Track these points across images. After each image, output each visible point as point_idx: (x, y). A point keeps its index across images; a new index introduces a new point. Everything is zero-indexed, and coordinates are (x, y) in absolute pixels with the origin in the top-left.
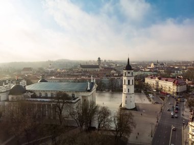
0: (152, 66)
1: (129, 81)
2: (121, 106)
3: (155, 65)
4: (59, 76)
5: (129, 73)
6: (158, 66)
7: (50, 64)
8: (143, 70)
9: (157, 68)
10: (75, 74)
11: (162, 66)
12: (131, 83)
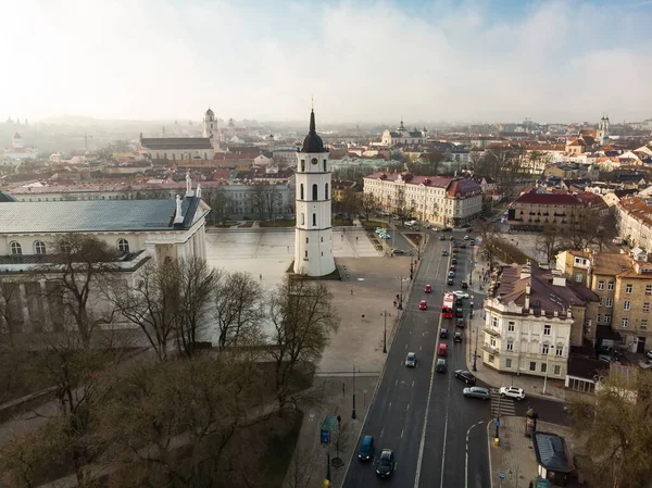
0: (386, 139)
1: (315, 187)
2: (291, 269)
3: (393, 135)
4: (59, 181)
5: (315, 161)
6: (402, 141)
7: (17, 136)
8: (359, 153)
9: (399, 145)
10: (123, 171)
11: (416, 140)
12: (321, 195)
